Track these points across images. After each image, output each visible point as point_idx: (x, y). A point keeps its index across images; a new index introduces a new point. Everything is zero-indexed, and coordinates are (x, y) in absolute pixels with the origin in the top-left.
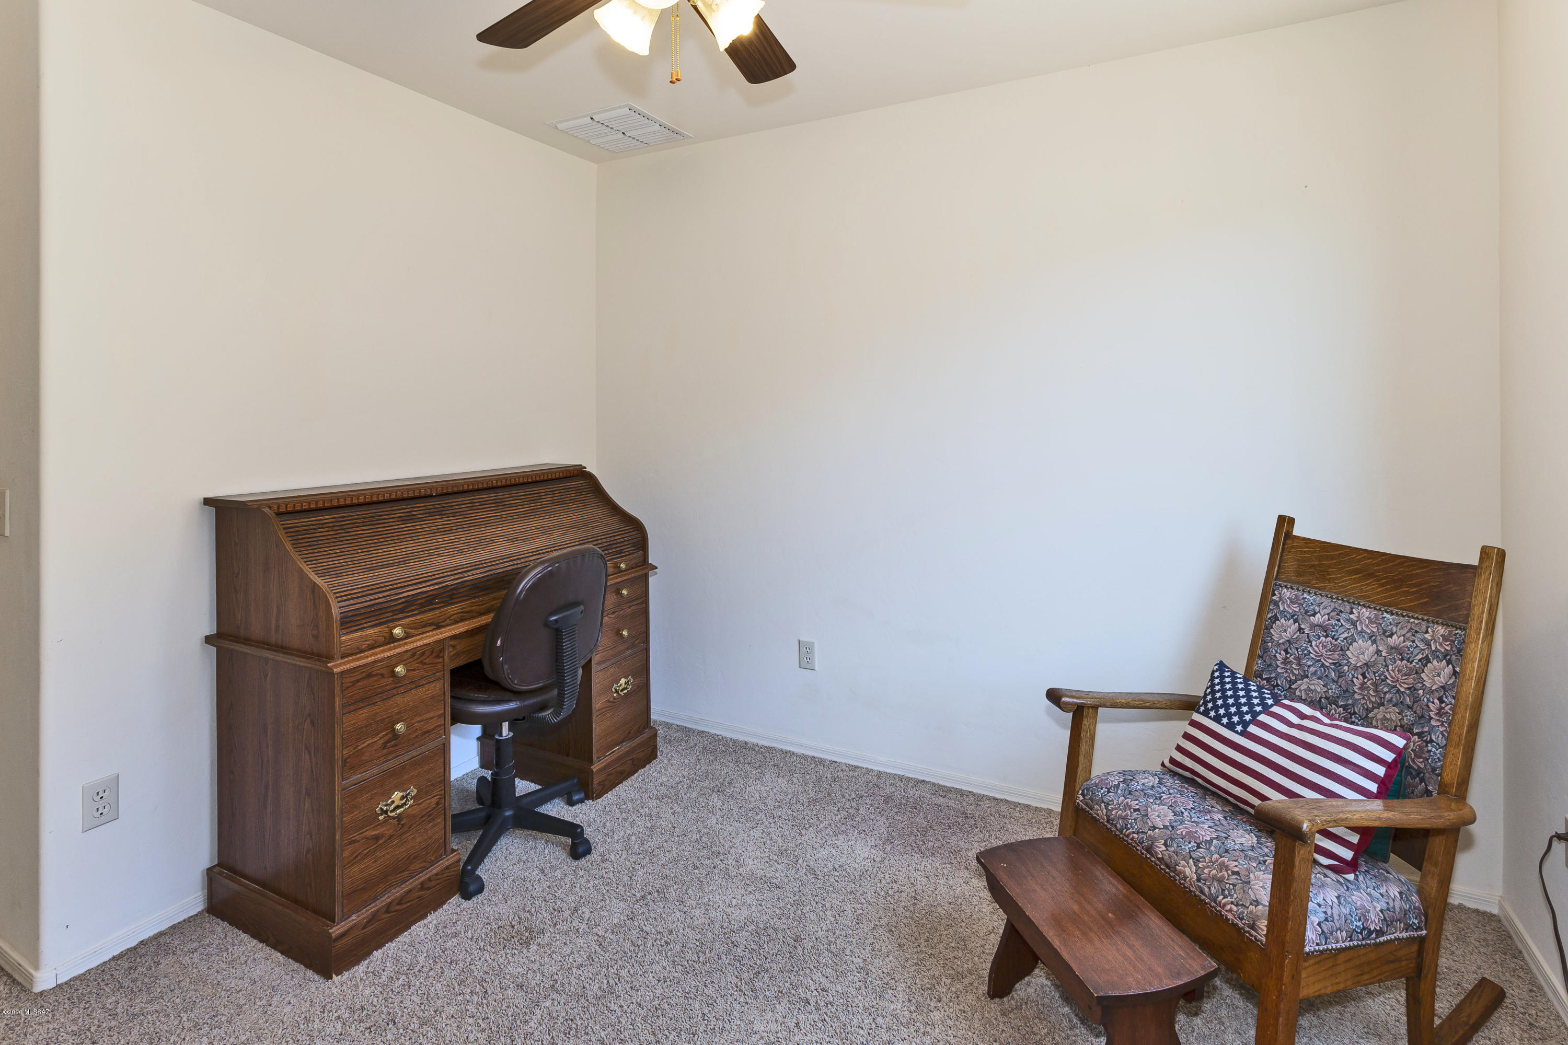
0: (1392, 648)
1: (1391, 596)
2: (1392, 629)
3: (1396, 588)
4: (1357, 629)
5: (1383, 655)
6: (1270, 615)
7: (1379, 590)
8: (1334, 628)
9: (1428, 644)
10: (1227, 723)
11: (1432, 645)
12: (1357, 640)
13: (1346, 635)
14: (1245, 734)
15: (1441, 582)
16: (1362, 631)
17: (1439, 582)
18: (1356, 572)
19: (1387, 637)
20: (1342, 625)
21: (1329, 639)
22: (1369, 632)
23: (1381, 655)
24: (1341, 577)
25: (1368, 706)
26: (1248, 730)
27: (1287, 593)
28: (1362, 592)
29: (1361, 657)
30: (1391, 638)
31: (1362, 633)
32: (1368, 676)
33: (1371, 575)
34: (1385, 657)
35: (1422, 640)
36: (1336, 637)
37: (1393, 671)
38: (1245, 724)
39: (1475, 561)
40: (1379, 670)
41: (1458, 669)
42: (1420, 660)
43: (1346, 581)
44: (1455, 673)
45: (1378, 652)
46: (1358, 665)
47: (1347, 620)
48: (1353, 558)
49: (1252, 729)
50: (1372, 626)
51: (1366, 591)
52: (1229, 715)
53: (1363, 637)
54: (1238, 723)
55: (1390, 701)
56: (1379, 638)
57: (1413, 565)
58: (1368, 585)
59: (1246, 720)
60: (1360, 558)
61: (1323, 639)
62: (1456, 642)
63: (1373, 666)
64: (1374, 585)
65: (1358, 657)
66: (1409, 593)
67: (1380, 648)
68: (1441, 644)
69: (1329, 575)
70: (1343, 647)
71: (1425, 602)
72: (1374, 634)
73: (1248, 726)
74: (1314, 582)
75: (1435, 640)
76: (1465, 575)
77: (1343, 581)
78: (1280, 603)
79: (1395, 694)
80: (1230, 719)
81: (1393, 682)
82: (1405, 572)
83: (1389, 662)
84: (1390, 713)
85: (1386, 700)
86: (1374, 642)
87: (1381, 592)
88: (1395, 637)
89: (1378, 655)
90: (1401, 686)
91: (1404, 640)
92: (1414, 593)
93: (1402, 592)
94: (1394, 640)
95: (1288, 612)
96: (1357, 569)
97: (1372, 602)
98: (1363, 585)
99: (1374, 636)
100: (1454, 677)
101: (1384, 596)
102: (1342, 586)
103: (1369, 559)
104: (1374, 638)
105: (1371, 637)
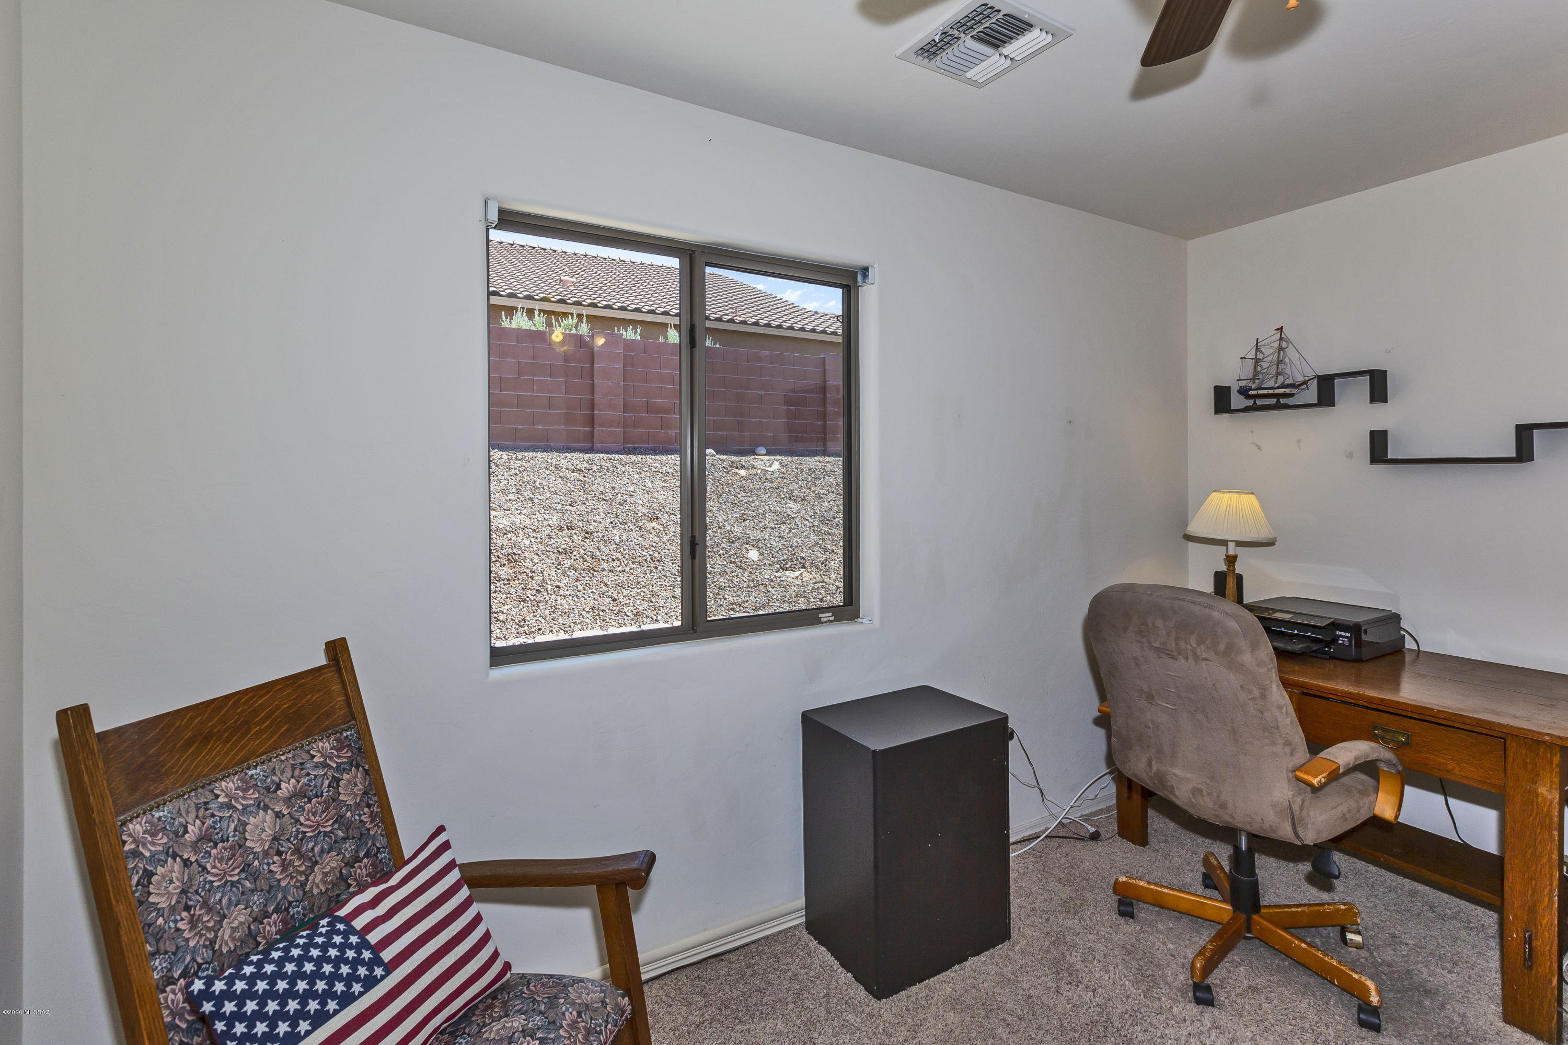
0: (290, 799)
1: (243, 747)
2: (272, 780)
3: (244, 735)
4: (238, 809)
5: (286, 813)
6: (135, 879)
7: (225, 749)
8: (216, 829)
9: (325, 765)
10: (362, 986)
11: (331, 764)
12: (247, 821)
13: (232, 826)
14: (390, 967)
15: (294, 699)
16: (245, 807)
17: (291, 700)
18: (189, 743)
19: (275, 791)
20: (221, 818)
21: (220, 845)
22: (252, 802)
23: (284, 815)
24: (179, 759)
25: (300, 881)
26: (386, 961)
27: (137, 827)
28: (208, 764)
29: (263, 836)
30: (281, 789)
31: (246, 809)
32: (283, 849)
33: (208, 738)
34: (289, 813)
35: (316, 767)
36: (225, 838)
37: (308, 819)
38: (377, 961)
39: (322, 660)
40: (292, 832)
41: (367, 767)
42: (329, 786)
43: (185, 761)
44: (366, 772)
45: (278, 815)
46: (266, 848)
47: (221, 807)
48: (179, 726)
49: (387, 955)
50: (250, 793)
51: (213, 759)
52: (351, 979)
53: (251, 812)
54: (371, 970)
55: (322, 851)
56: (267, 800)
57: (252, 698)
58: (211, 750)
59: (369, 958)
60: (187, 722)
61: (214, 851)
62: (352, 744)
63: (283, 834)
64: (217, 746)
65: (261, 839)
66: (261, 732)
67: (277, 809)
68: (339, 757)
69: (163, 766)
70: (240, 843)
71: (286, 730)
72: (259, 800)
73: (381, 958)
74: (152, 788)
75: (329, 757)
76: (322, 678)
77: (182, 765)
78: (140, 848)
79: (324, 839)
80: (358, 979)
81: (313, 831)
82: (246, 710)
83: (297, 815)
84: (327, 864)
85: (317, 855)
86: (266, 808)
87: (230, 749)
88: (283, 785)
89: (280, 819)
90: (324, 827)
91: (296, 780)
92: (268, 727)
93: (253, 735)
94: (286, 788)
95: (157, 853)
96: (189, 738)
97: (225, 768)
98: (206, 755)
99: (260, 802)
100: (367, 777)
101: (235, 753)
102: (184, 772)
103: (196, 717)
104: (262, 804)
105: (259, 806)
